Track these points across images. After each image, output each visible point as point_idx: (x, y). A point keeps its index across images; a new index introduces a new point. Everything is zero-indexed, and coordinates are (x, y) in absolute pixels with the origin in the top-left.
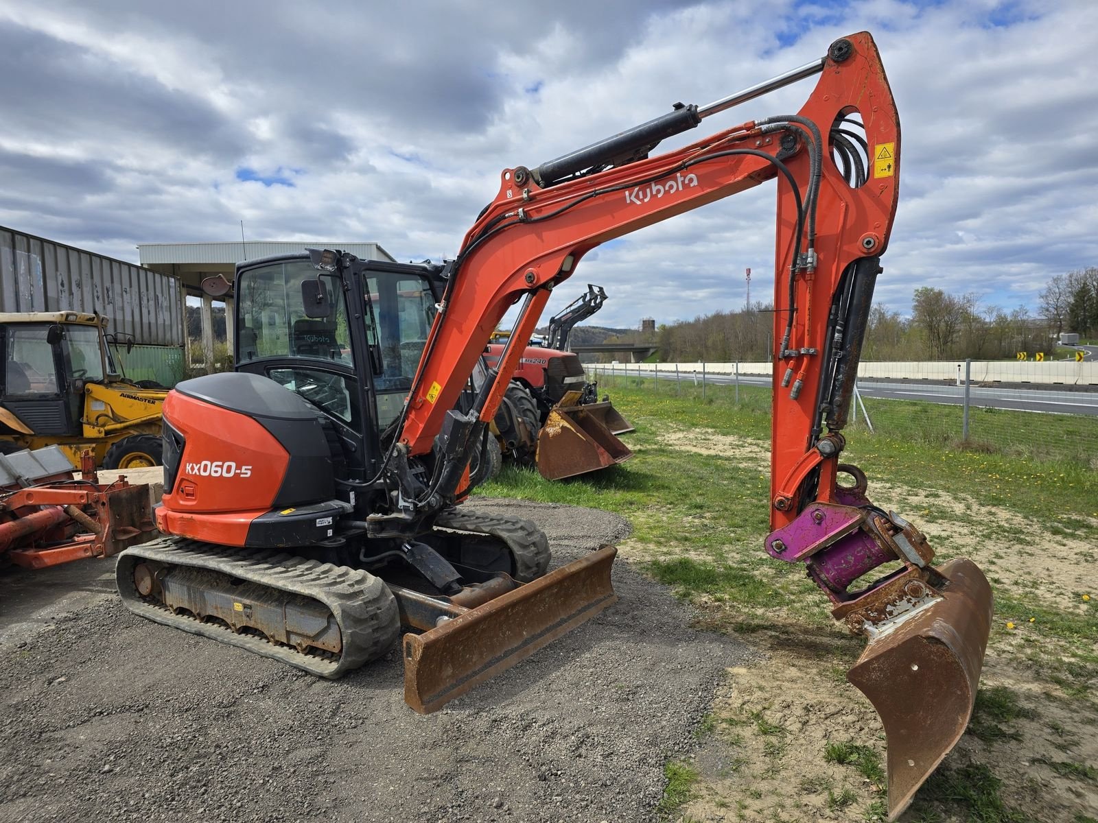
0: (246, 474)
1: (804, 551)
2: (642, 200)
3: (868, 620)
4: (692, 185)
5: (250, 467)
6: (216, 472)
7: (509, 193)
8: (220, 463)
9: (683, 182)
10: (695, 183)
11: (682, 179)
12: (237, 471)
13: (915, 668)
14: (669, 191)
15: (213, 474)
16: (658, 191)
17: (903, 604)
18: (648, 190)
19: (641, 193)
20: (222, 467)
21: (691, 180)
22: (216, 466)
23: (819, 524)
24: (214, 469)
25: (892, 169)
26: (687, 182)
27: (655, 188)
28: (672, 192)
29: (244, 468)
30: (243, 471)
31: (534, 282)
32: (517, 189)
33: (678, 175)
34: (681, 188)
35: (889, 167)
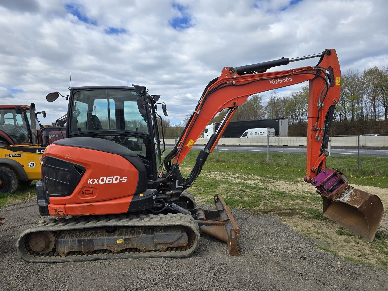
0: (125, 180)
1: (322, 182)
2: (275, 83)
3: (338, 197)
4: (290, 81)
5: (126, 177)
6: (109, 181)
7: (226, 75)
8: (112, 177)
9: (288, 80)
10: (291, 80)
11: (288, 79)
12: (120, 180)
13: (372, 204)
14: (283, 81)
15: (107, 182)
16: (280, 81)
17: (346, 192)
18: (277, 81)
19: (274, 81)
20: (113, 179)
21: (290, 79)
22: (109, 179)
23: (325, 174)
24: (108, 180)
25: (340, 84)
26: (289, 80)
27: (279, 80)
28: (284, 82)
29: (123, 178)
30: (123, 179)
31: (236, 105)
32: (229, 74)
33: (286, 77)
34: (287, 81)
35: (339, 83)
